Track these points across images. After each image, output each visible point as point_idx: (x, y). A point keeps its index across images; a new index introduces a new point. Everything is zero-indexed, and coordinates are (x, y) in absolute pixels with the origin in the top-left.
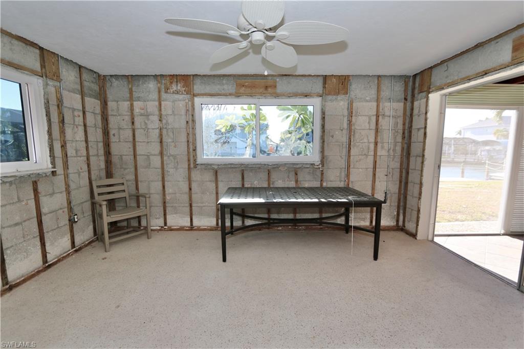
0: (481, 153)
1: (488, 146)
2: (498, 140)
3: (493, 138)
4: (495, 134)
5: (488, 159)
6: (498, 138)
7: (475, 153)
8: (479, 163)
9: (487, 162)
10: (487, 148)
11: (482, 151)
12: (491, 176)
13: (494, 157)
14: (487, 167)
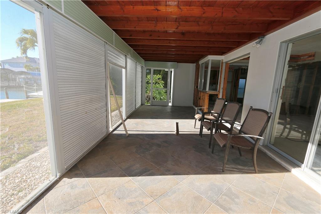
0: (19, 80)
1: (23, 75)
2: (28, 72)
3: (24, 70)
4: (25, 67)
5: (24, 84)
6: (28, 71)
7: (15, 80)
8: (19, 87)
9: (24, 86)
10: (23, 76)
11: (19, 78)
12: (29, 95)
13: (29, 83)
14: (24, 89)
